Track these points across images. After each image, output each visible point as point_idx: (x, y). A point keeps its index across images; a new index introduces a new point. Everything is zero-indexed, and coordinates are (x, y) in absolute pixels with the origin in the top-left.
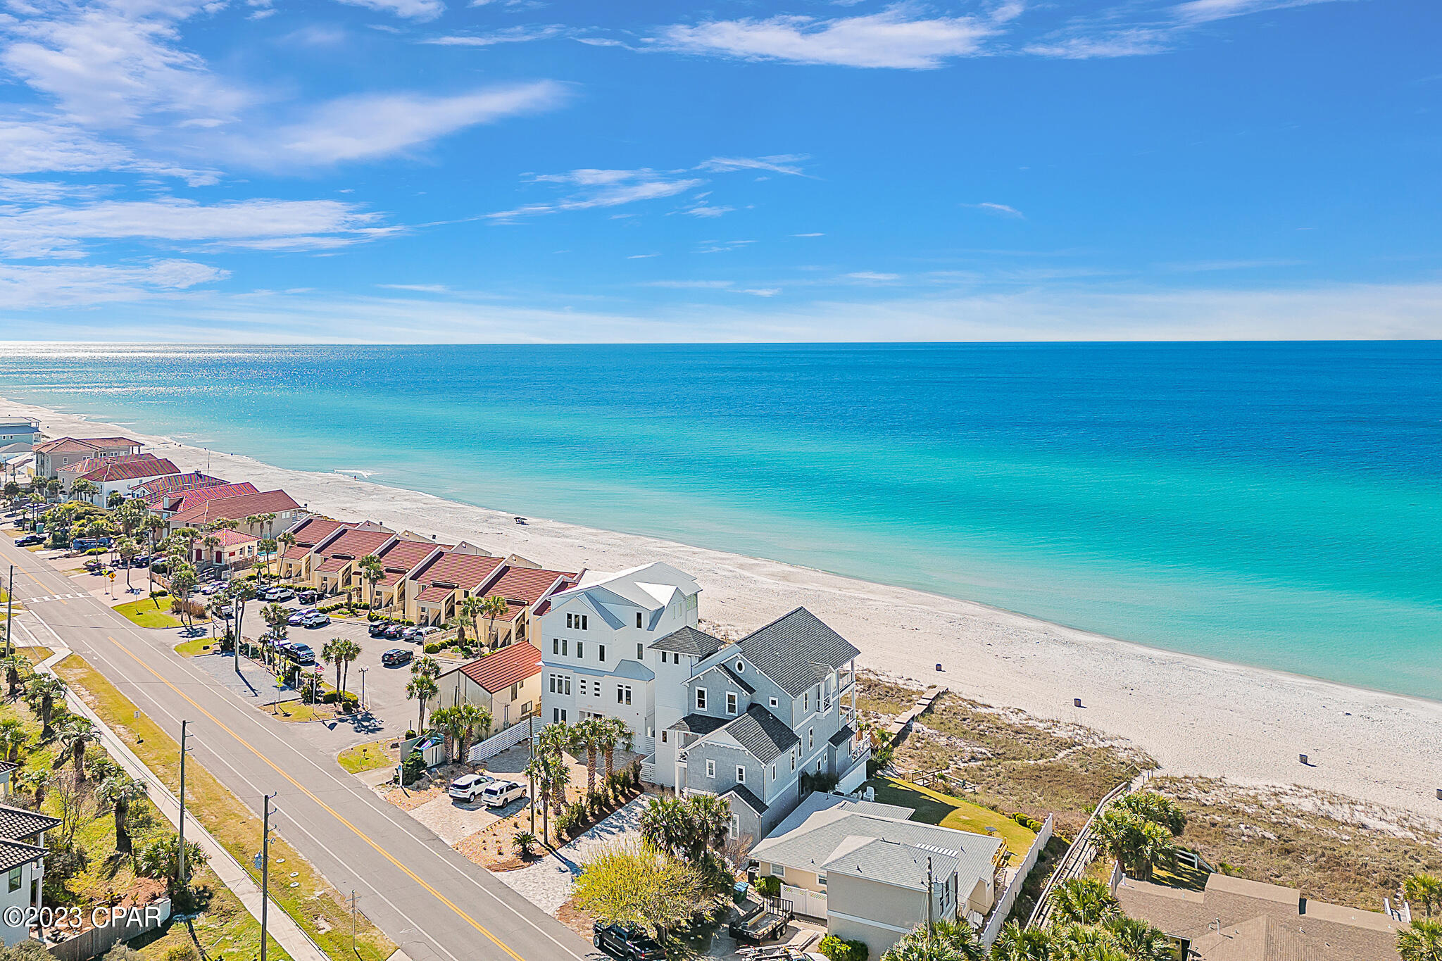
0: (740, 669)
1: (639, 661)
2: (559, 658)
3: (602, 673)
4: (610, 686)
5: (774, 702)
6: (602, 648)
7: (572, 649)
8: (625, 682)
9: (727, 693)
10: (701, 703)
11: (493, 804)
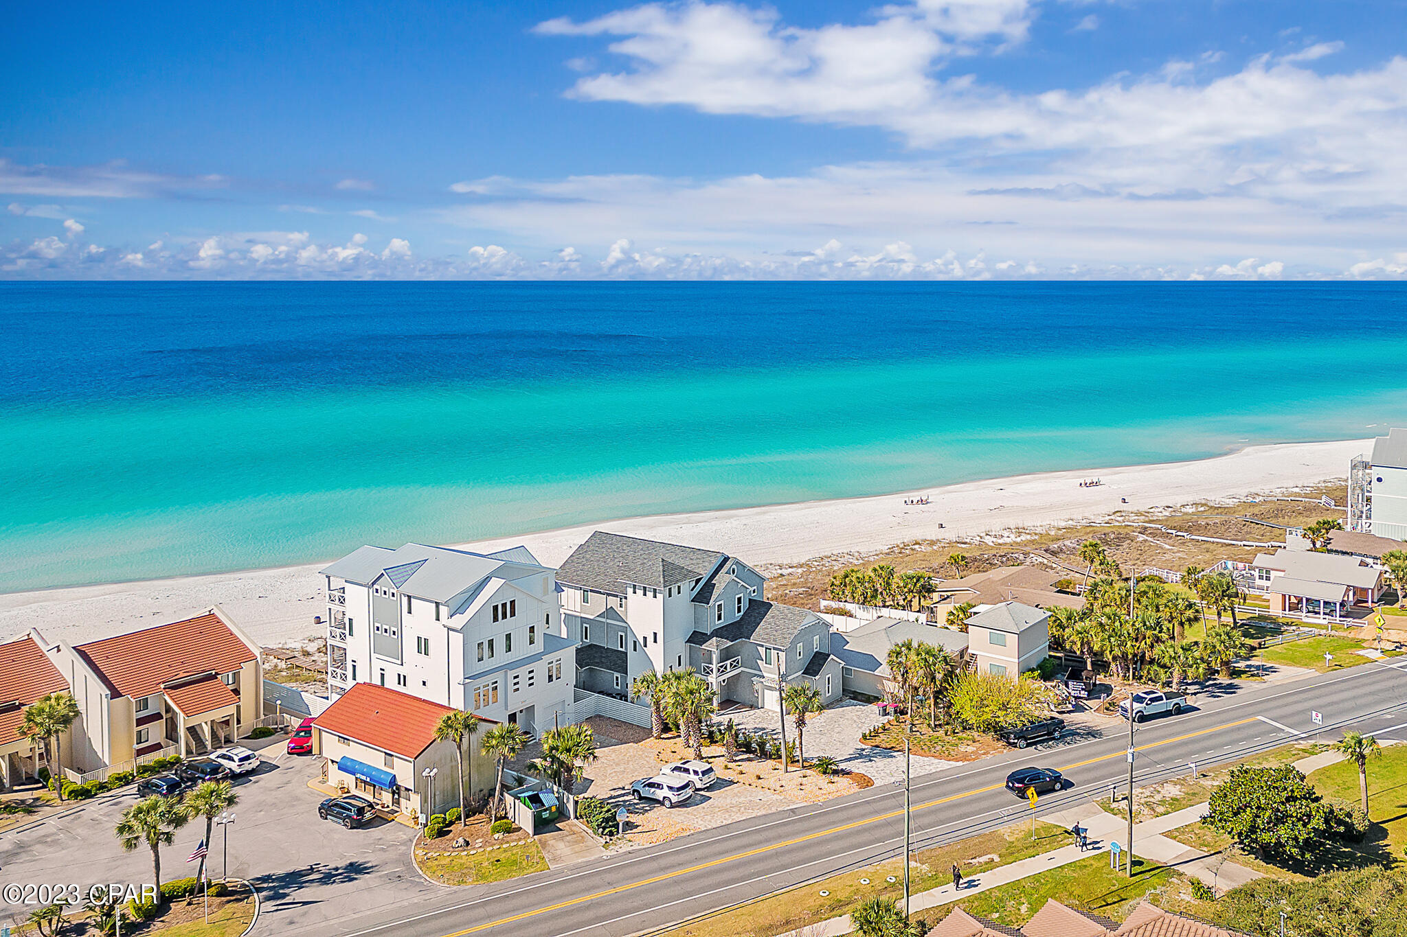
0: (734, 573)
2: (485, 664)
4: (541, 669)
6: (532, 630)
7: (500, 645)
8: (554, 657)
9: (737, 597)
10: (720, 617)
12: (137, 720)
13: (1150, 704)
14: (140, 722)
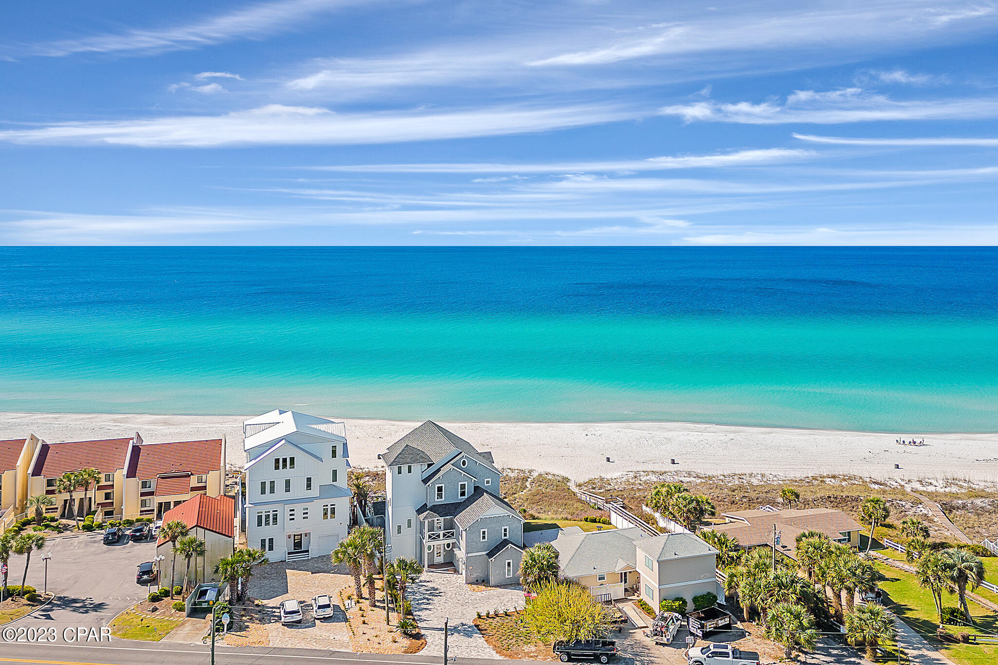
0: (464, 465)
1: (334, 483)
2: (268, 497)
3: (311, 500)
4: (316, 509)
5: (488, 482)
6: (309, 480)
7: (280, 486)
8: (329, 502)
9: (460, 483)
10: (440, 496)
11: (328, 616)
12: (141, 493)
13: (710, 657)
14: (142, 494)
